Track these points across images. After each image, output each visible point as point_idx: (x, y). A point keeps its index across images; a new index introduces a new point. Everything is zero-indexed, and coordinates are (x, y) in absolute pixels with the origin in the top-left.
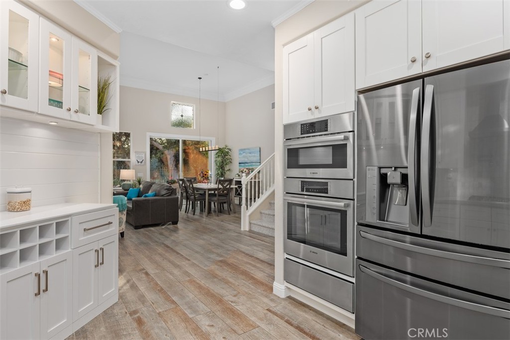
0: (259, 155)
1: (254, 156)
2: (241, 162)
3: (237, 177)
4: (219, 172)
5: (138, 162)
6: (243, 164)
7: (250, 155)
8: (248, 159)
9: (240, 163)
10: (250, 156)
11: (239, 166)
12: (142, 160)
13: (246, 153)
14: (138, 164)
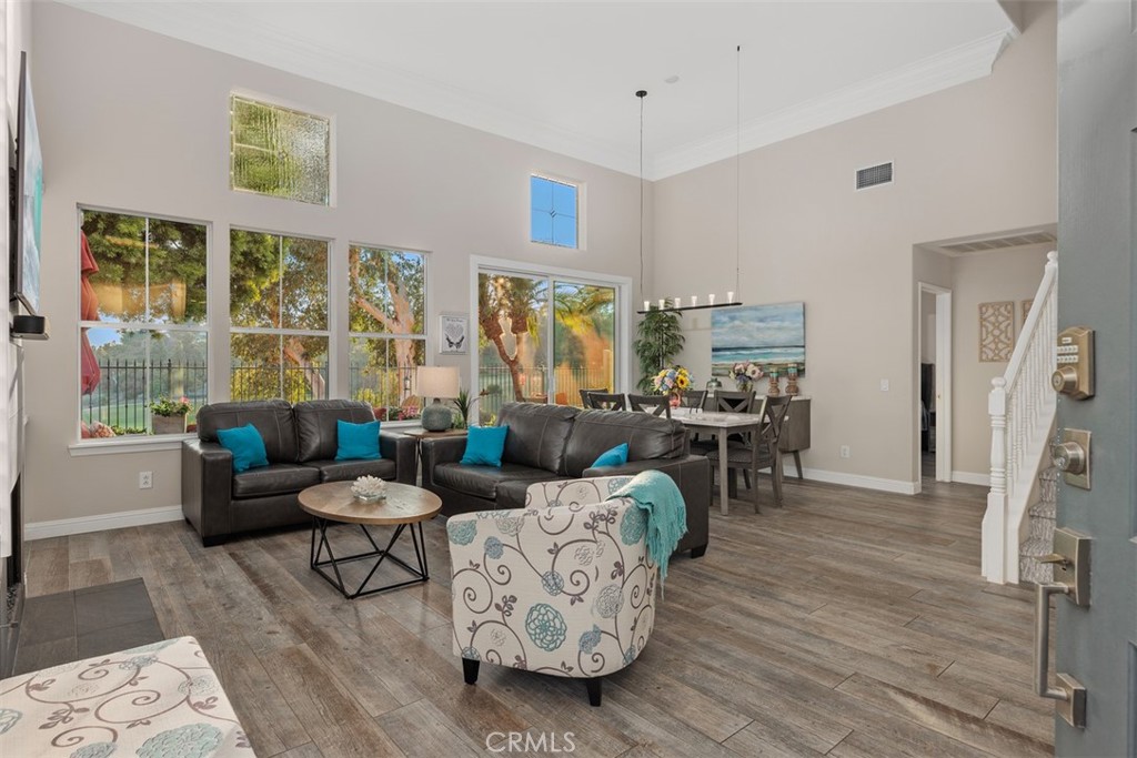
0: (797, 325)
1: (779, 329)
2: (719, 345)
5: (451, 344)
7: (761, 325)
8: (751, 336)
9: (714, 350)
10: (758, 329)
11: (713, 356)
12: (460, 338)
13: (742, 321)
14: (449, 349)
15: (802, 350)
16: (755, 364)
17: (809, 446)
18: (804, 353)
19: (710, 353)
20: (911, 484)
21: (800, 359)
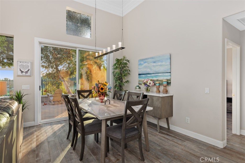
0: (169, 63)
1: (161, 65)
2: (141, 73)
3: (138, 90)
4: (117, 83)
5: (22, 72)
6: (143, 76)
7: (154, 64)
8: (151, 69)
10: (153, 66)
11: (139, 77)
12: (27, 70)
13: (148, 63)
14: (21, 74)
15: (169, 74)
16: (151, 80)
17: (173, 116)
18: (170, 75)
19: (138, 76)
20: (222, 142)
21: (168, 78)
